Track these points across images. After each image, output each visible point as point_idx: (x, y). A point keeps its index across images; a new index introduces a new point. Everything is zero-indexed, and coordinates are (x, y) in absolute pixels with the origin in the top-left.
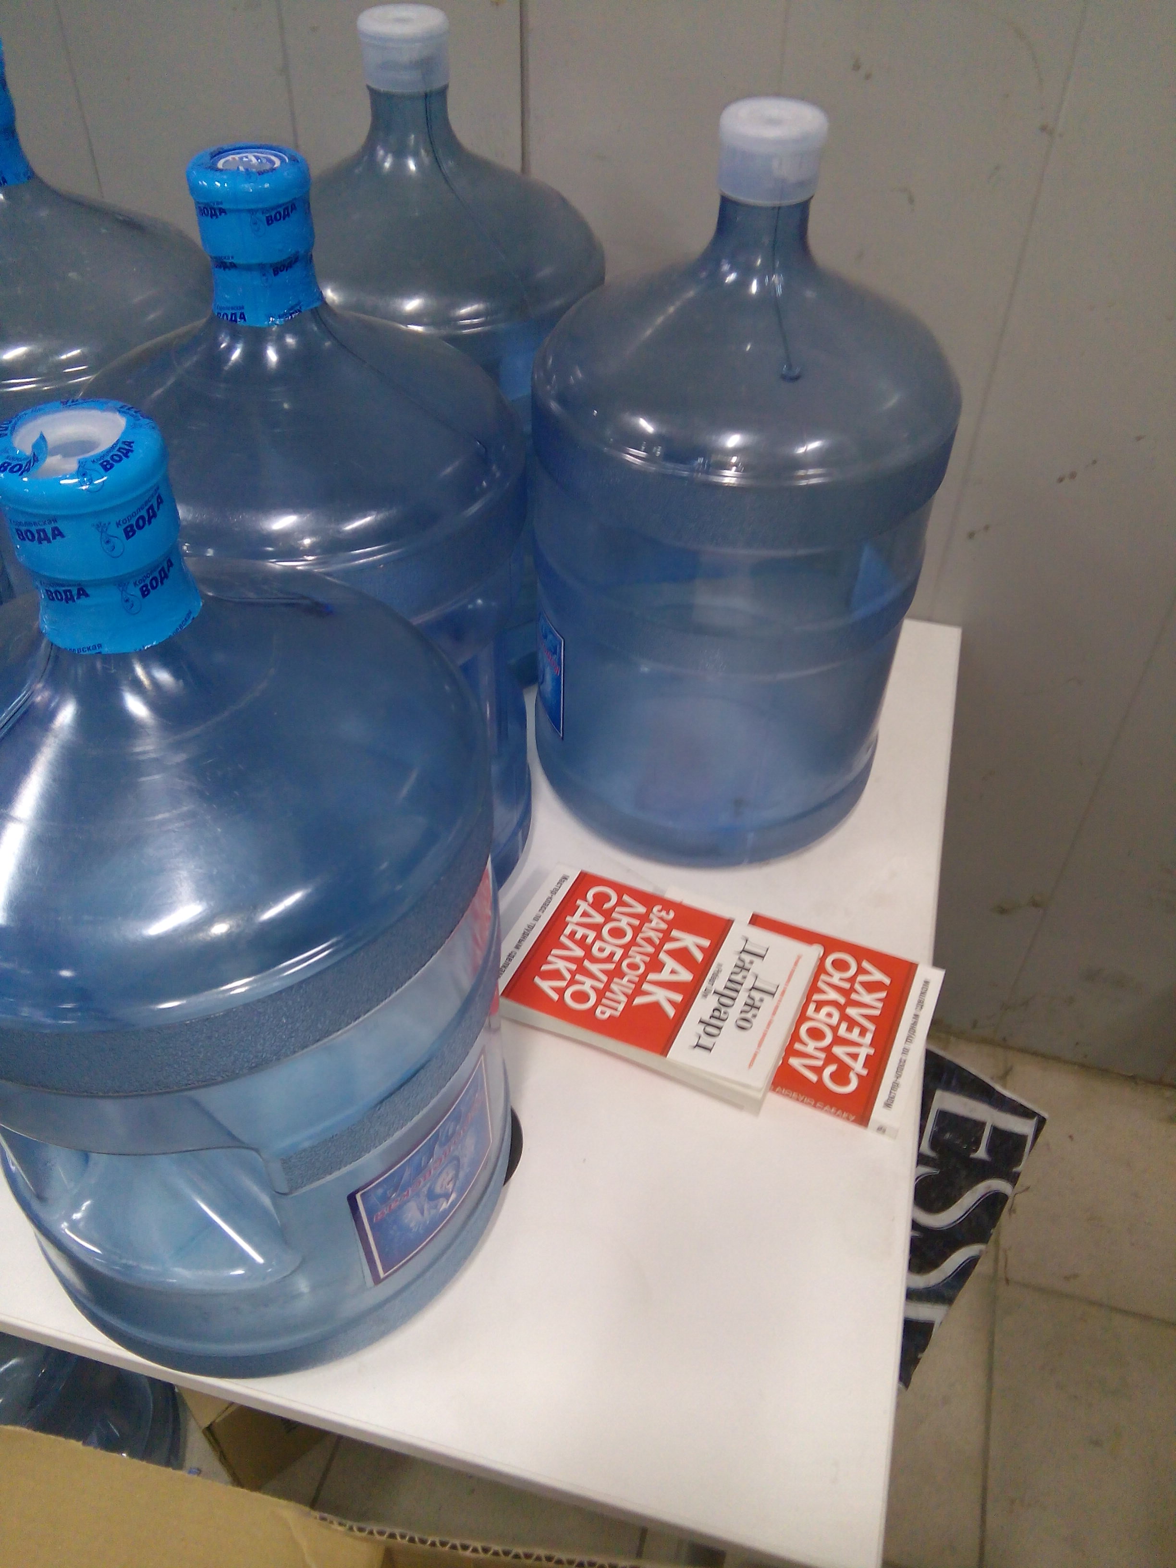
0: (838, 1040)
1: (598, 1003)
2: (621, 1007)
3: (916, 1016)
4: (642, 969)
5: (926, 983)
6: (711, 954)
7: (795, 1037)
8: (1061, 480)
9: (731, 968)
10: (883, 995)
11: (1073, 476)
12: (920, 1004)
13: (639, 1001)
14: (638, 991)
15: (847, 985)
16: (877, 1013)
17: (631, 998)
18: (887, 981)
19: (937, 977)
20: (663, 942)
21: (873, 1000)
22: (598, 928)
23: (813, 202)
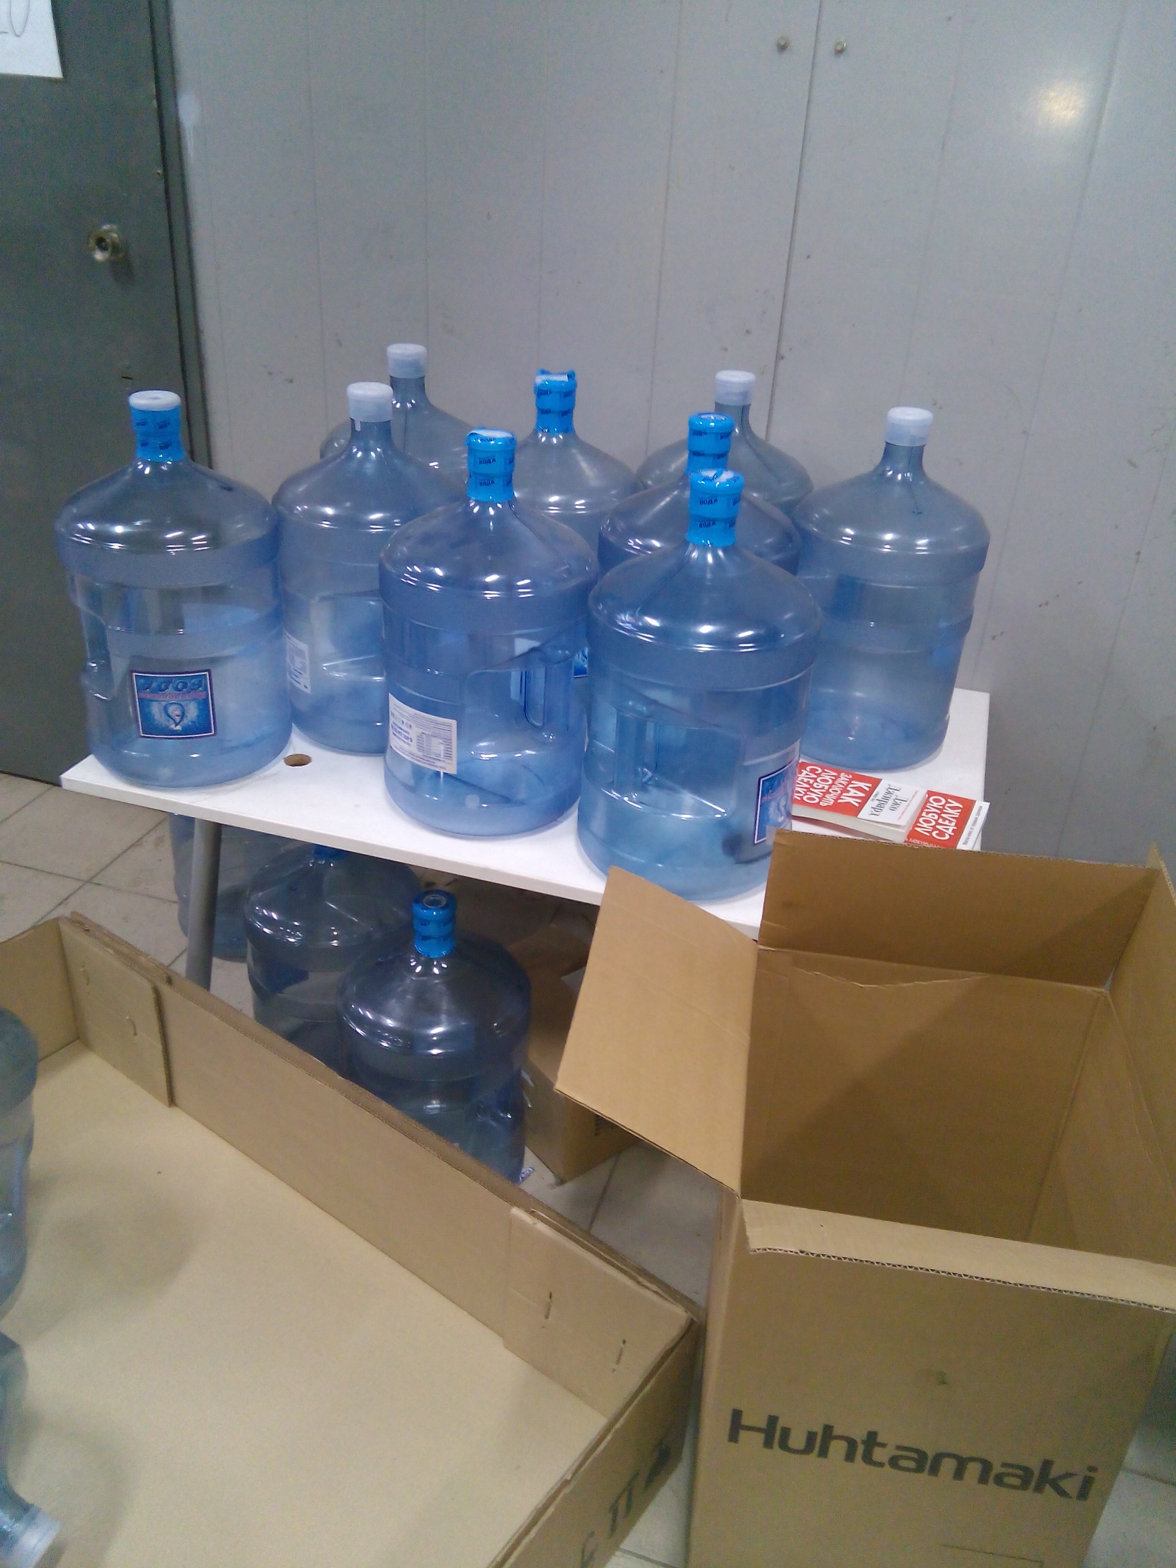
0: (937, 823)
1: (820, 801)
2: (832, 803)
3: (976, 819)
4: (839, 792)
5: (981, 807)
6: (872, 789)
7: (917, 821)
8: (1040, 606)
9: (884, 793)
10: (960, 811)
11: (1047, 604)
12: (978, 814)
13: (840, 801)
14: (839, 797)
15: (941, 807)
16: (957, 816)
17: (836, 800)
18: (961, 806)
19: (987, 805)
20: (848, 785)
21: (956, 813)
22: (815, 780)
23: (925, 447)
